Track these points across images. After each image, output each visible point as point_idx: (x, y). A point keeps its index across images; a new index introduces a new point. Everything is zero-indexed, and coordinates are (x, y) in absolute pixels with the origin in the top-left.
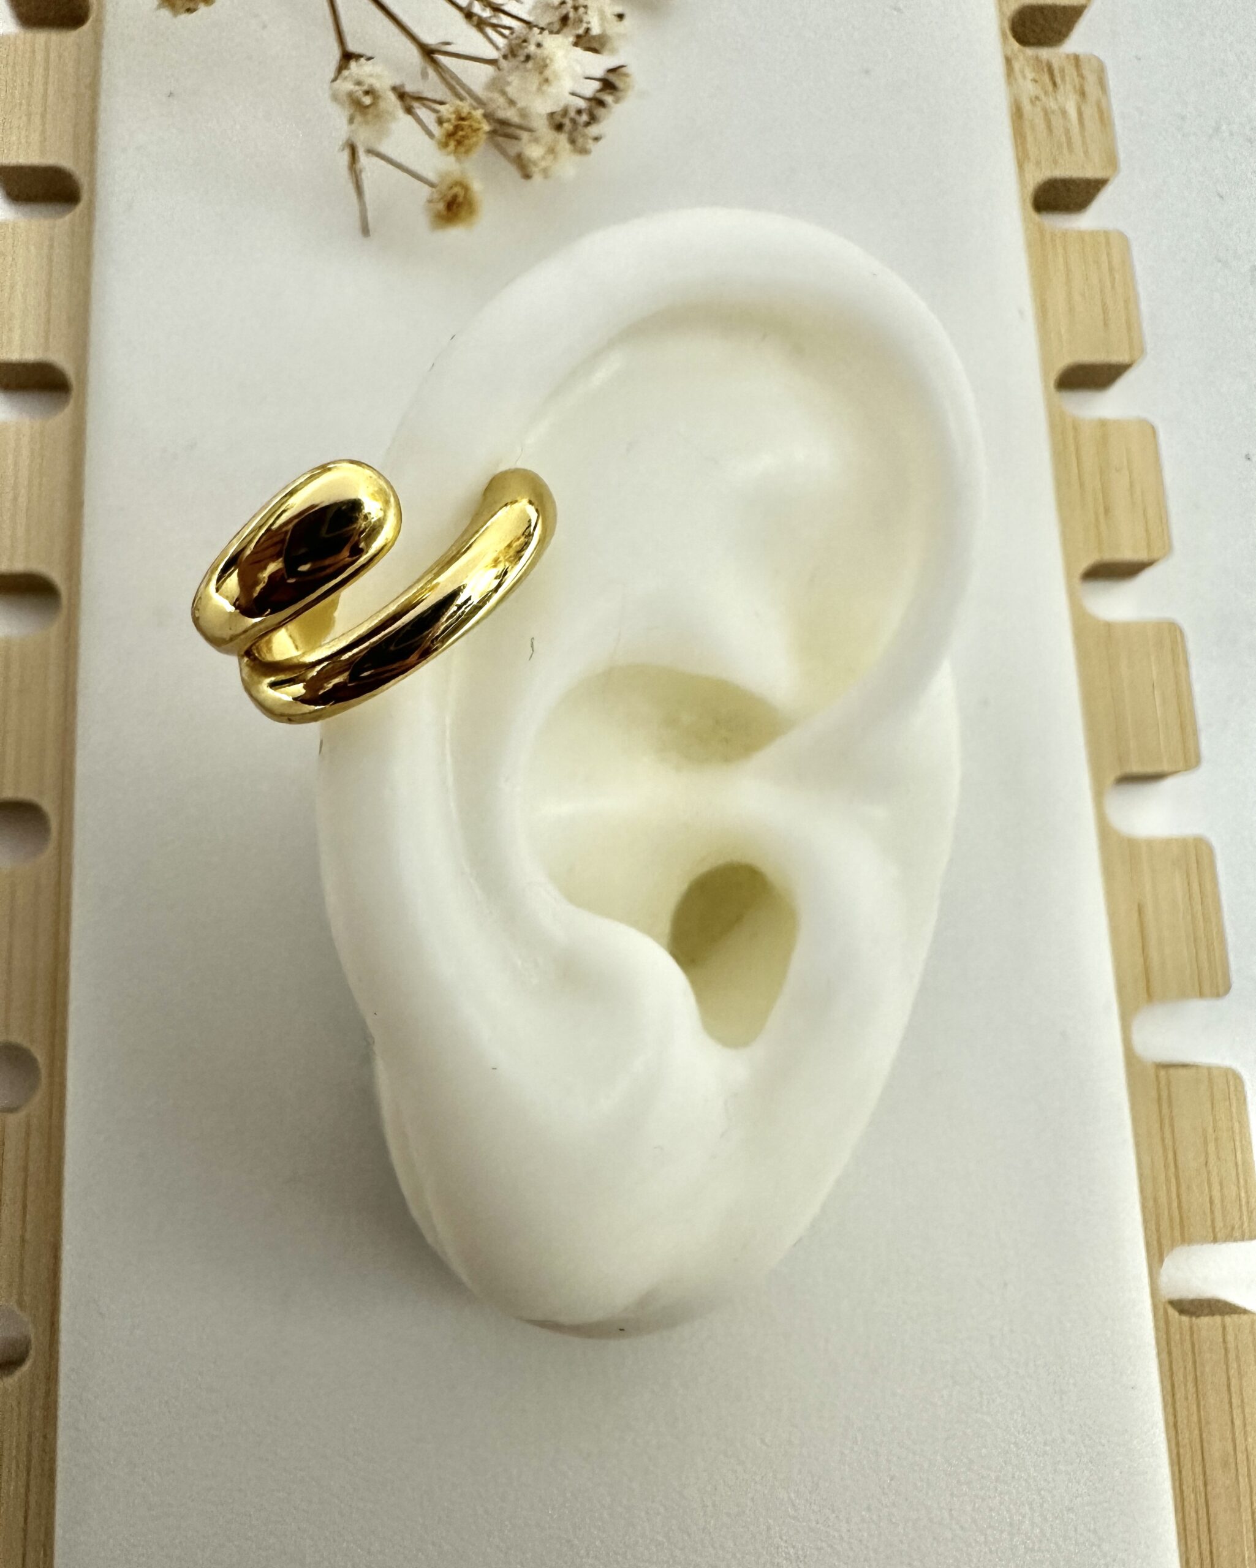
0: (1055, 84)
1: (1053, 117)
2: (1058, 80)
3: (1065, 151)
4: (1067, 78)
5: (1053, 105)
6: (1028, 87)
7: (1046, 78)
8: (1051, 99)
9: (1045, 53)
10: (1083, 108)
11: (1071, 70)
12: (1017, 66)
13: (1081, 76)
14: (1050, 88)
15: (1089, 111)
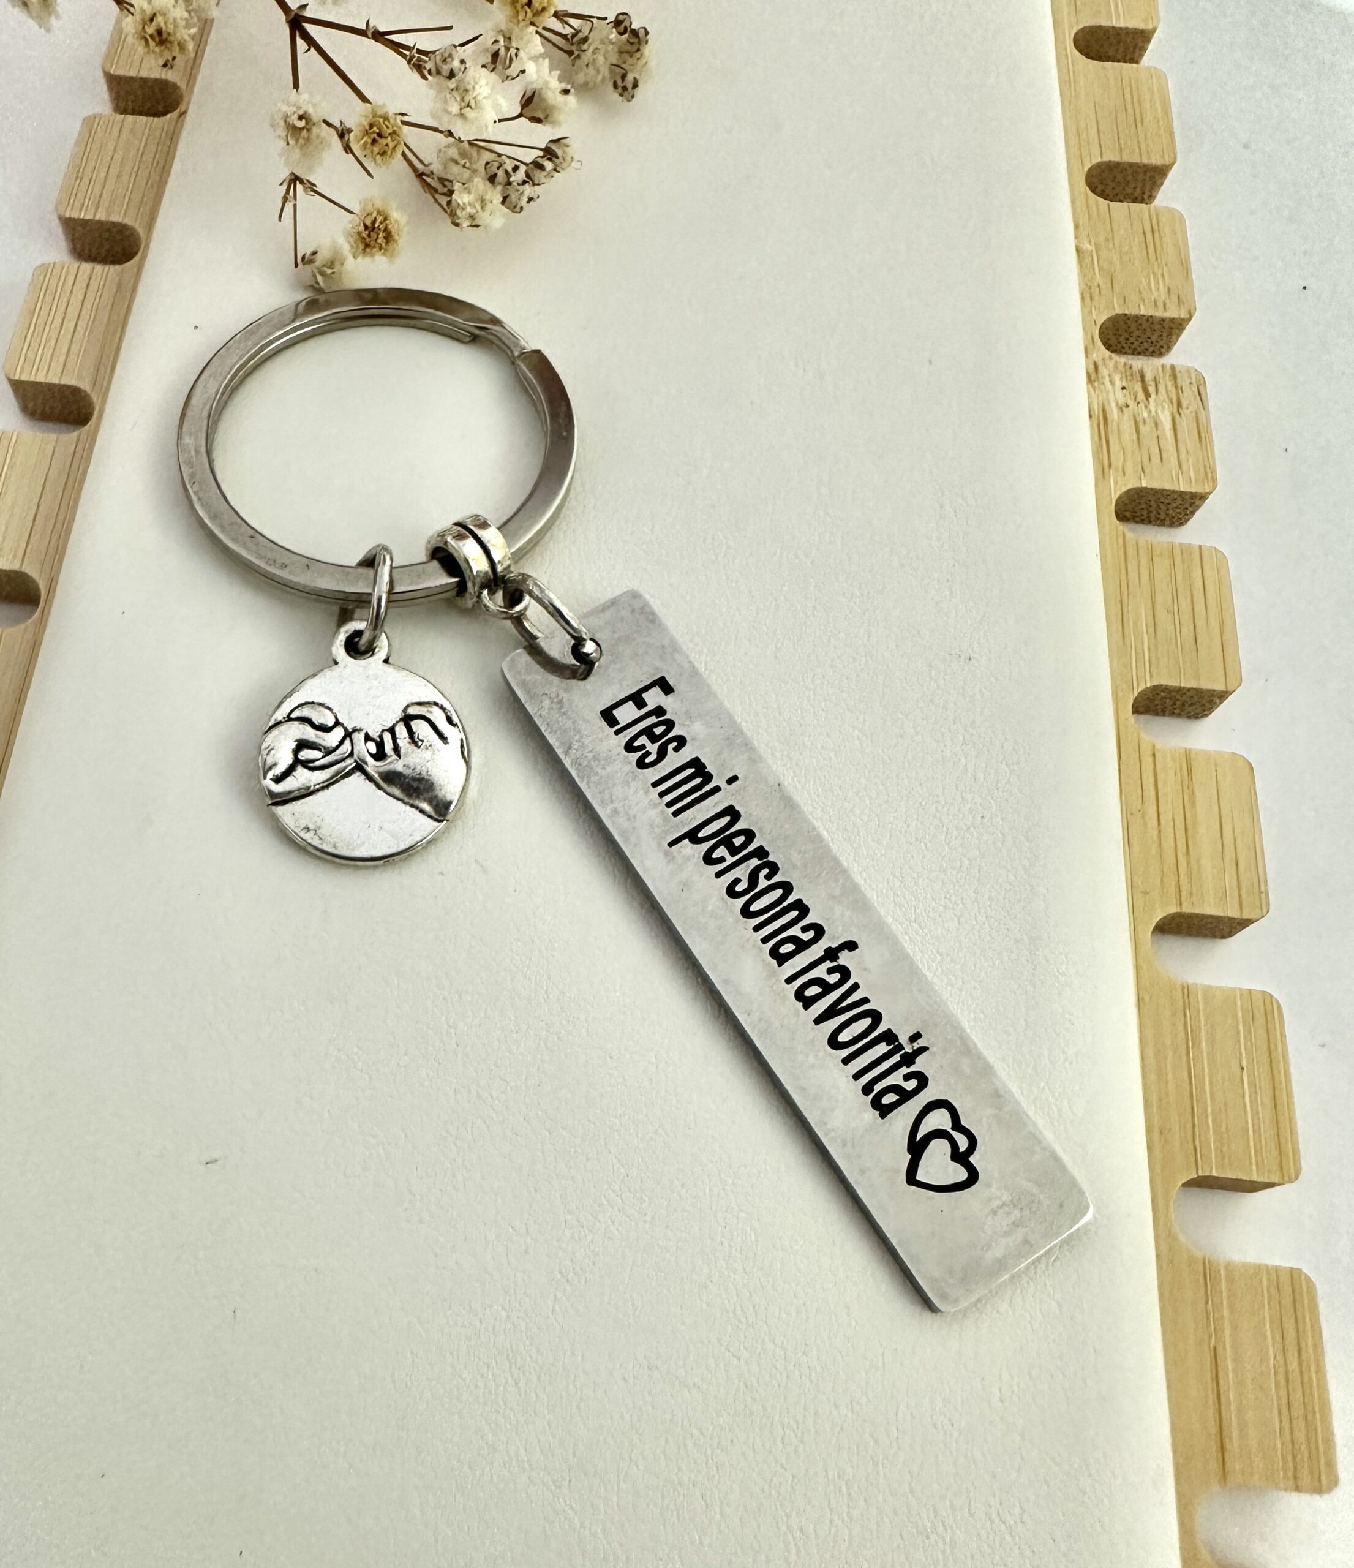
0: (1147, 395)
1: (1142, 428)
2: (1152, 389)
3: (1156, 459)
4: (1161, 388)
5: (1145, 415)
6: (1115, 395)
7: (1138, 387)
8: (1142, 405)
9: (1138, 363)
10: (1177, 422)
11: (1166, 383)
12: (1104, 371)
13: (1178, 389)
14: (1141, 396)
15: (1186, 424)
